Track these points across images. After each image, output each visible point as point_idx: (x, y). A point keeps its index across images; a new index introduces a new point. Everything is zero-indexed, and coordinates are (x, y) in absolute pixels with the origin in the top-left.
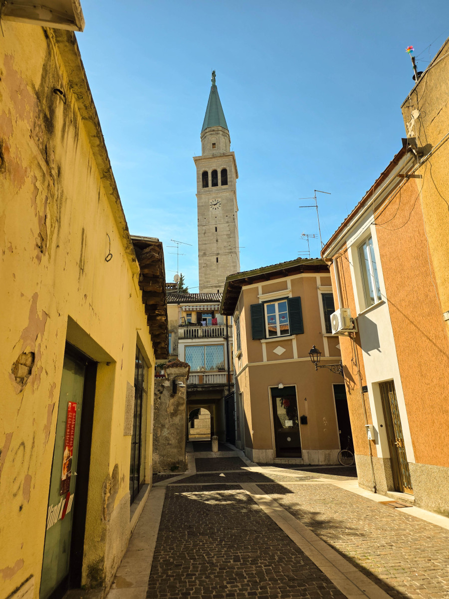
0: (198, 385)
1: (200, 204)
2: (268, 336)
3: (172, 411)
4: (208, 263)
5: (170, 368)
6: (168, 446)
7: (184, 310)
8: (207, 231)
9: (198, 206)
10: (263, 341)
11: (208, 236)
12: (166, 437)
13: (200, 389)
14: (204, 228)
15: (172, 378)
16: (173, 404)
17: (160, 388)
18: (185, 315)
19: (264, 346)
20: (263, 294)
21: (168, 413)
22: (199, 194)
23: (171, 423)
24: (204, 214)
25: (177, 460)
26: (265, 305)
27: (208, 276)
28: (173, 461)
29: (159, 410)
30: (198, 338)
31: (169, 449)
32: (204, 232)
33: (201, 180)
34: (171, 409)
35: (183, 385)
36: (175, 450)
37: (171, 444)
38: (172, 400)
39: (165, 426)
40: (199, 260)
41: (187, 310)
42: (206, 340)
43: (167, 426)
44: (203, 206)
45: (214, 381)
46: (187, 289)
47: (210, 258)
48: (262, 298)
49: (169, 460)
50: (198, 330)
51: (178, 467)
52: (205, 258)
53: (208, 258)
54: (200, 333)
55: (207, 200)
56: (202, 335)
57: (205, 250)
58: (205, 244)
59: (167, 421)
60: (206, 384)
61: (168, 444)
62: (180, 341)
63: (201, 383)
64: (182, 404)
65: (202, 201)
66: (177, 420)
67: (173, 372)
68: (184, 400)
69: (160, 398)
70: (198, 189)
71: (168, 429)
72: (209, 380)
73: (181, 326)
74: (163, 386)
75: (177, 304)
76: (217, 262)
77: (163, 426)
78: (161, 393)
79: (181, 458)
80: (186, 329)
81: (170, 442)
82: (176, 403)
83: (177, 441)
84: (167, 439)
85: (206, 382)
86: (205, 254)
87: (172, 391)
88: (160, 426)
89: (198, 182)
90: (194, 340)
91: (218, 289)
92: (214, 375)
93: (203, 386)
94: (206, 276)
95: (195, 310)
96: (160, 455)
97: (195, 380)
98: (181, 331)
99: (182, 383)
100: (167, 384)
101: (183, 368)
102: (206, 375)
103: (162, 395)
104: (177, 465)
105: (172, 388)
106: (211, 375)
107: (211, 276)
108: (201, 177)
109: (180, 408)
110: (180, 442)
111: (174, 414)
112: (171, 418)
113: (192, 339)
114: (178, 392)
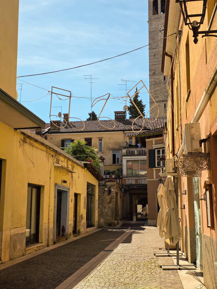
0: (134, 185)
1: (151, 30)
2: (156, 166)
3: (109, 201)
4: (156, 81)
5: (108, 182)
6: (107, 216)
7: (127, 135)
8: (156, 54)
9: (149, 32)
10: (154, 169)
11: (157, 58)
12: (106, 212)
13: (136, 187)
14: (154, 51)
15: (108, 186)
16: (109, 198)
17: (103, 191)
18: (128, 139)
19: (154, 171)
20: (155, 145)
21: (107, 202)
22: (150, 21)
23: (108, 206)
24: (154, 39)
25: (111, 222)
26: (156, 150)
27: (157, 92)
28: (110, 222)
29: (103, 200)
30: (135, 155)
31: (108, 217)
32: (153, 54)
33: (152, 8)
34: (108, 200)
35: (113, 190)
36: (110, 218)
37: (108, 215)
38: (109, 197)
39: (106, 207)
40: (150, 78)
41: (129, 135)
42: (140, 157)
43: (107, 208)
44: (153, 31)
45: (144, 183)
46: (141, 101)
47: (159, 77)
48: (154, 147)
49: (108, 221)
50: (134, 151)
51: (112, 225)
52: (154, 77)
53: (157, 77)
54: (136, 153)
55: (157, 26)
56: (137, 154)
57: (154, 70)
58: (155, 65)
59: (107, 205)
60: (140, 184)
61: (107, 215)
62: (124, 157)
63: (137, 184)
64: (113, 198)
65: (153, 27)
66: (111, 205)
67: (109, 184)
68: (114, 196)
69: (103, 195)
70: (149, 16)
71: (107, 209)
72: (141, 182)
73: (125, 148)
74: (105, 190)
75: (123, 132)
76: (165, 80)
77: (105, 207)
78: (104, 193)
79: (113, 221)
80: (127, 150)
81: (108, 214)
82: (110, 198)
83: (111, 214)
84: (107, 213)
85: (140, 182)
86: (154, 74)
87: (108, 193)
88: (104, 207)
89: (149, 10)
90: (132, 157)
91: (165, 103)
92: (144, 179)
93: (137, 185)
94: (155, 92)
95: (134, 135)
96: (104, 220)
97: (133, 182)
98: (124, 151)
99: (113, 189)
100: (106, 189)
101: (113, 182)
102: (140, 179)
103: (104, 194)
104: (111, 224)
105: (108, 191)
106: (143, 179)
107: (159, 92)
108: (152, 5)
109: (112, 200)
110: (112, 214)
111: (110, 202)
112: (109, 204)
113: (131, 156)
114: (111, 193)
